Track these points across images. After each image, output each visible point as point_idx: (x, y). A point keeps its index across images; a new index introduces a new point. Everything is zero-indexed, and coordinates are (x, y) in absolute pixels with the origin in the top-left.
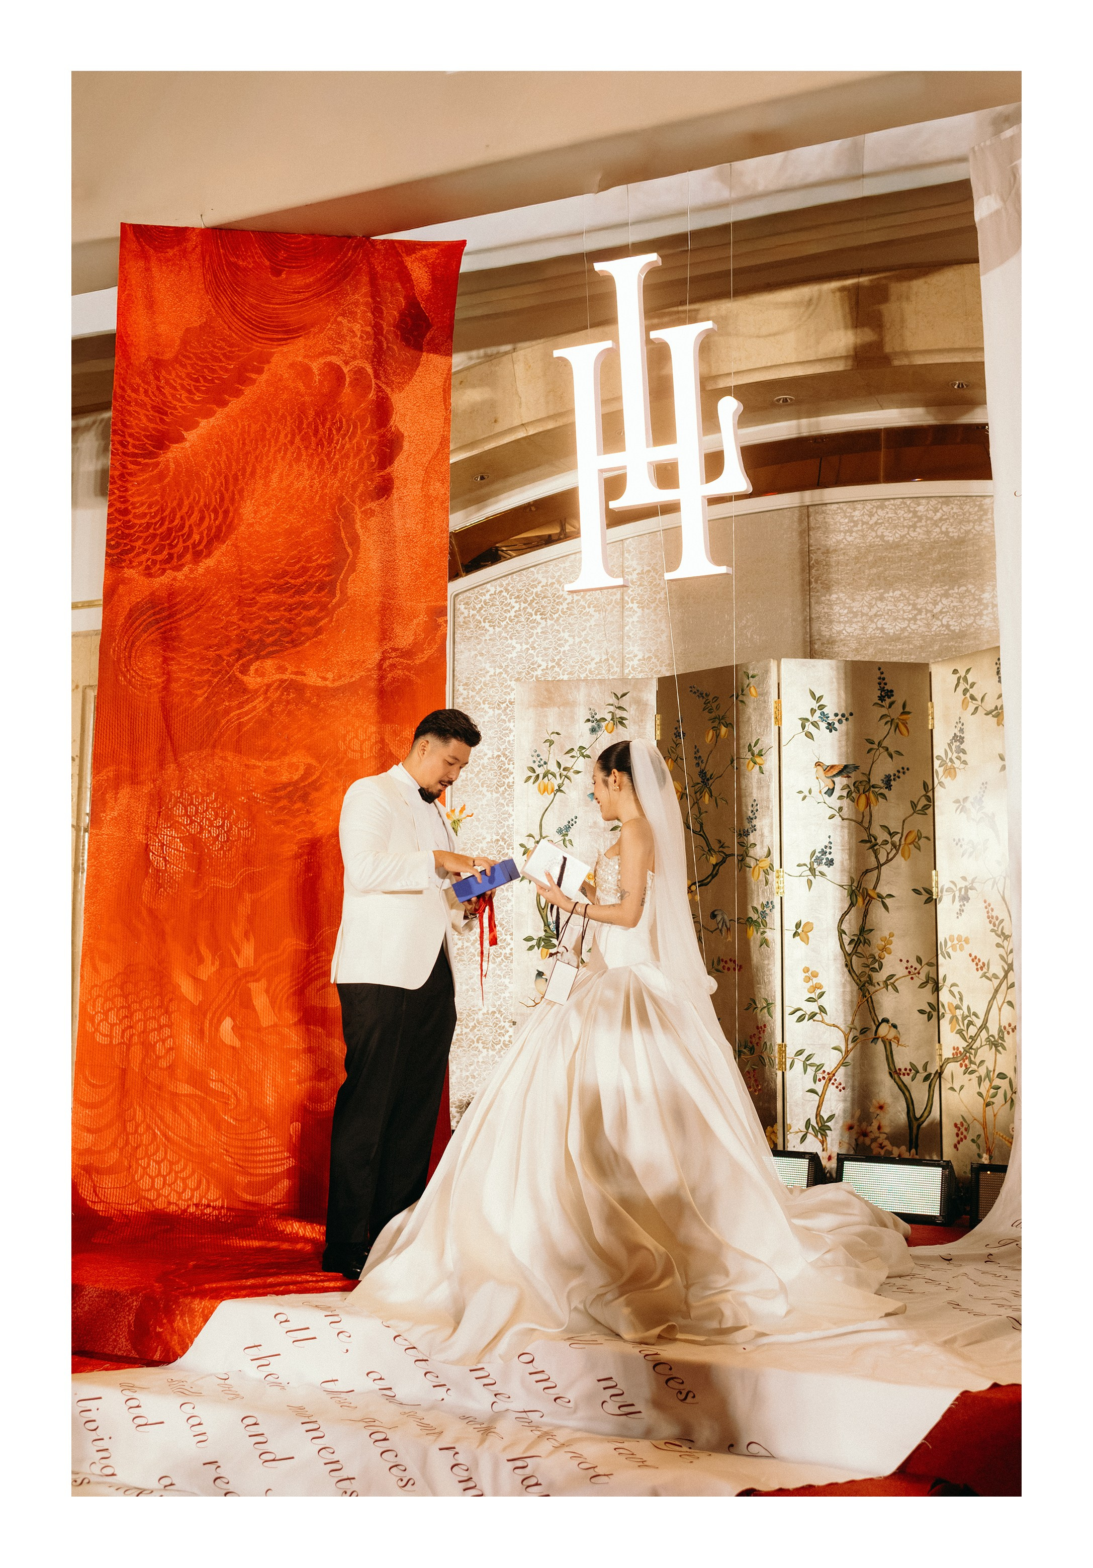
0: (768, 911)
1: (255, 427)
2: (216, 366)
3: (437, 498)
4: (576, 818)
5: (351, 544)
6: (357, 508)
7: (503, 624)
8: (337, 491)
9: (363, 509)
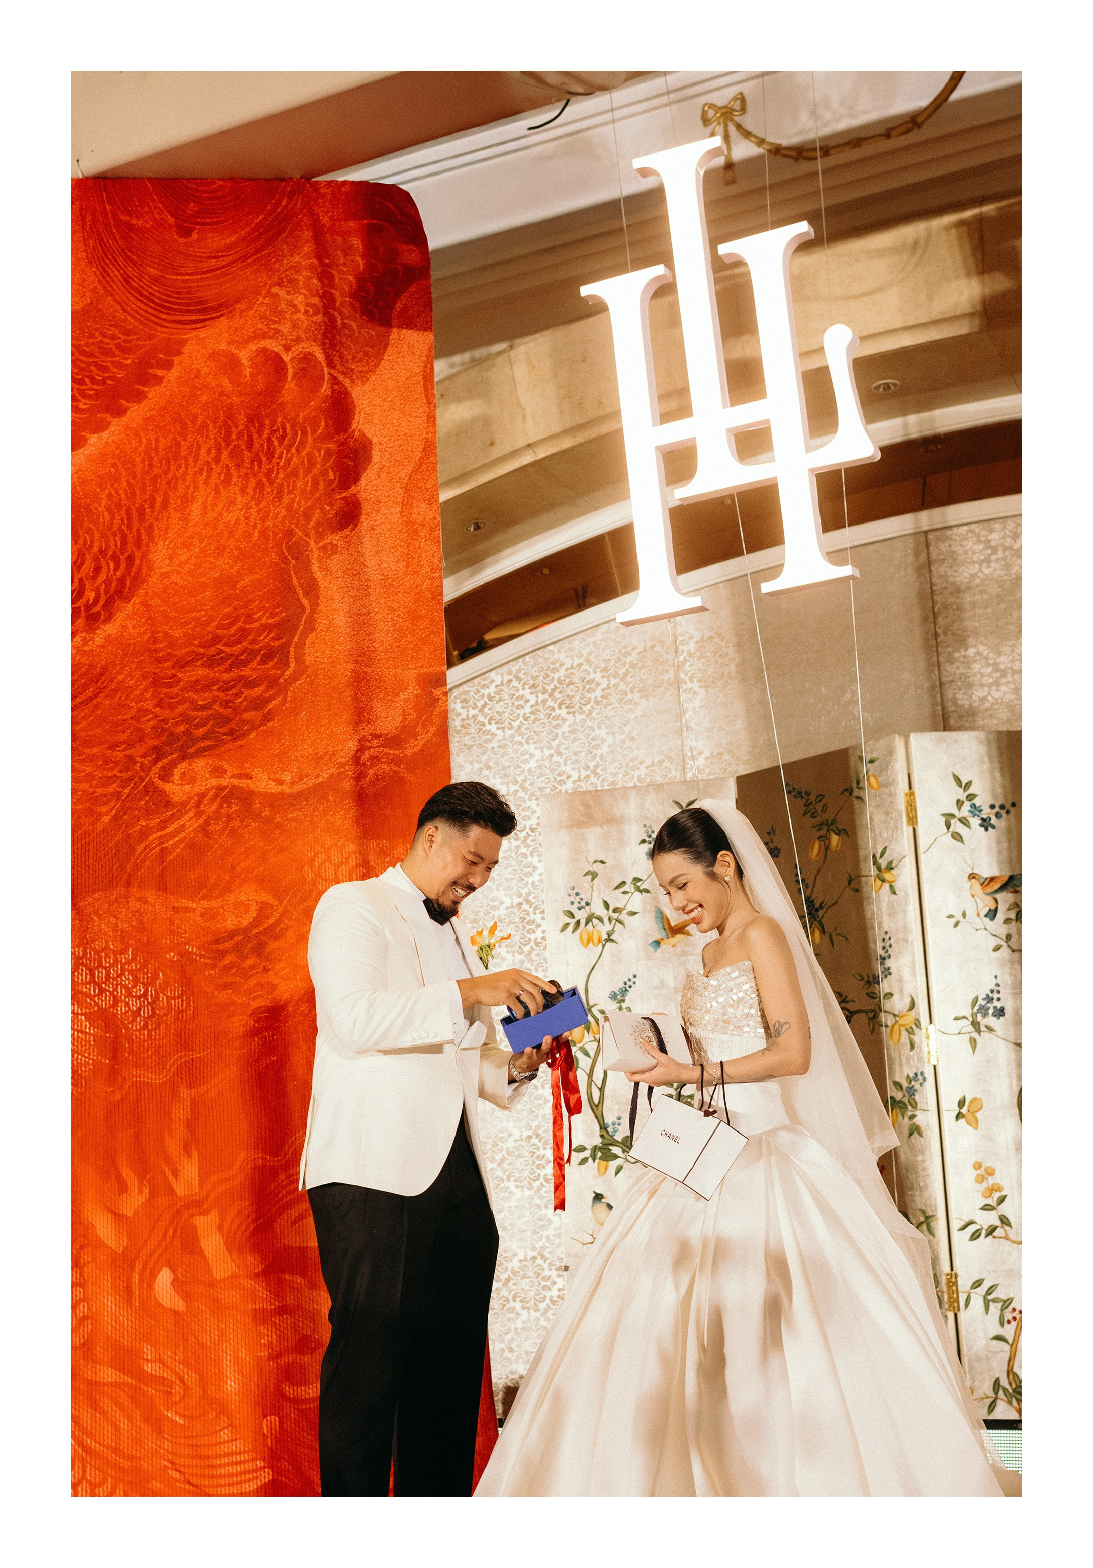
0: (917, 1086)
1: (164, 443)
2: (107, 361)
3: (423, 525)
4: (635, 976)
5: (307, 594)
6: (312, 543)
7: (516, 724)
8: (282, 522)
9: (321, 544)
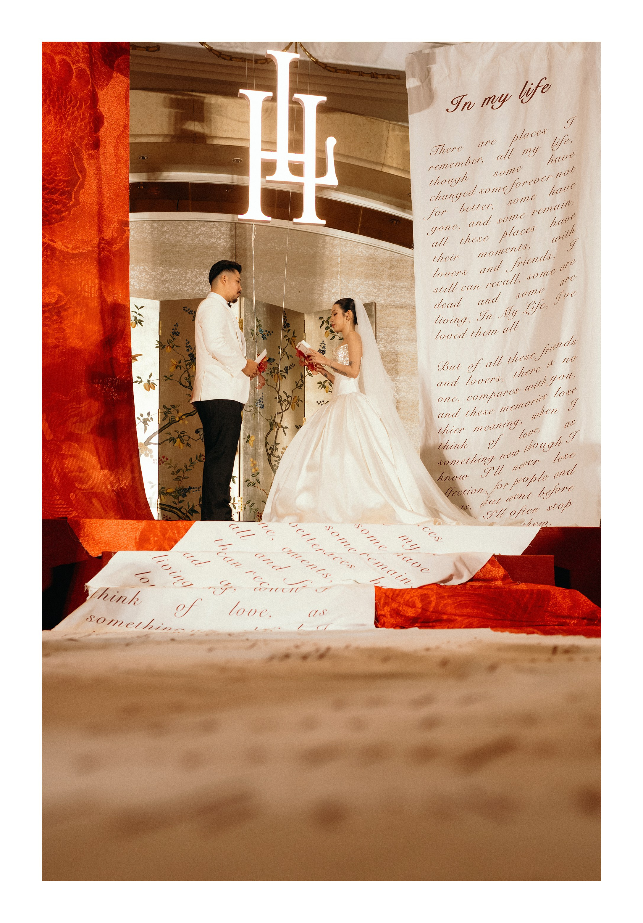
3: (122, 159)
5: (81, 172)
6: (84, 152)
8: (70, 138)
9: (88, 153)
